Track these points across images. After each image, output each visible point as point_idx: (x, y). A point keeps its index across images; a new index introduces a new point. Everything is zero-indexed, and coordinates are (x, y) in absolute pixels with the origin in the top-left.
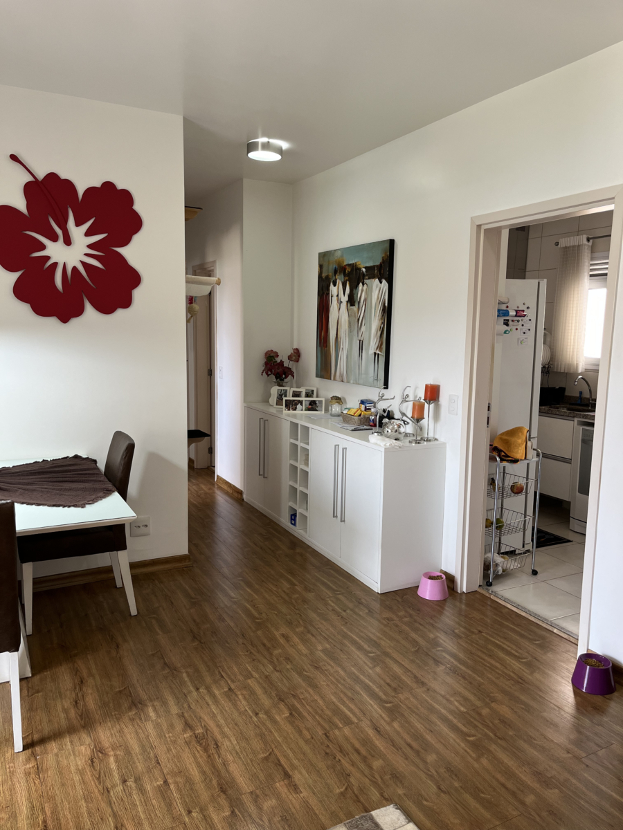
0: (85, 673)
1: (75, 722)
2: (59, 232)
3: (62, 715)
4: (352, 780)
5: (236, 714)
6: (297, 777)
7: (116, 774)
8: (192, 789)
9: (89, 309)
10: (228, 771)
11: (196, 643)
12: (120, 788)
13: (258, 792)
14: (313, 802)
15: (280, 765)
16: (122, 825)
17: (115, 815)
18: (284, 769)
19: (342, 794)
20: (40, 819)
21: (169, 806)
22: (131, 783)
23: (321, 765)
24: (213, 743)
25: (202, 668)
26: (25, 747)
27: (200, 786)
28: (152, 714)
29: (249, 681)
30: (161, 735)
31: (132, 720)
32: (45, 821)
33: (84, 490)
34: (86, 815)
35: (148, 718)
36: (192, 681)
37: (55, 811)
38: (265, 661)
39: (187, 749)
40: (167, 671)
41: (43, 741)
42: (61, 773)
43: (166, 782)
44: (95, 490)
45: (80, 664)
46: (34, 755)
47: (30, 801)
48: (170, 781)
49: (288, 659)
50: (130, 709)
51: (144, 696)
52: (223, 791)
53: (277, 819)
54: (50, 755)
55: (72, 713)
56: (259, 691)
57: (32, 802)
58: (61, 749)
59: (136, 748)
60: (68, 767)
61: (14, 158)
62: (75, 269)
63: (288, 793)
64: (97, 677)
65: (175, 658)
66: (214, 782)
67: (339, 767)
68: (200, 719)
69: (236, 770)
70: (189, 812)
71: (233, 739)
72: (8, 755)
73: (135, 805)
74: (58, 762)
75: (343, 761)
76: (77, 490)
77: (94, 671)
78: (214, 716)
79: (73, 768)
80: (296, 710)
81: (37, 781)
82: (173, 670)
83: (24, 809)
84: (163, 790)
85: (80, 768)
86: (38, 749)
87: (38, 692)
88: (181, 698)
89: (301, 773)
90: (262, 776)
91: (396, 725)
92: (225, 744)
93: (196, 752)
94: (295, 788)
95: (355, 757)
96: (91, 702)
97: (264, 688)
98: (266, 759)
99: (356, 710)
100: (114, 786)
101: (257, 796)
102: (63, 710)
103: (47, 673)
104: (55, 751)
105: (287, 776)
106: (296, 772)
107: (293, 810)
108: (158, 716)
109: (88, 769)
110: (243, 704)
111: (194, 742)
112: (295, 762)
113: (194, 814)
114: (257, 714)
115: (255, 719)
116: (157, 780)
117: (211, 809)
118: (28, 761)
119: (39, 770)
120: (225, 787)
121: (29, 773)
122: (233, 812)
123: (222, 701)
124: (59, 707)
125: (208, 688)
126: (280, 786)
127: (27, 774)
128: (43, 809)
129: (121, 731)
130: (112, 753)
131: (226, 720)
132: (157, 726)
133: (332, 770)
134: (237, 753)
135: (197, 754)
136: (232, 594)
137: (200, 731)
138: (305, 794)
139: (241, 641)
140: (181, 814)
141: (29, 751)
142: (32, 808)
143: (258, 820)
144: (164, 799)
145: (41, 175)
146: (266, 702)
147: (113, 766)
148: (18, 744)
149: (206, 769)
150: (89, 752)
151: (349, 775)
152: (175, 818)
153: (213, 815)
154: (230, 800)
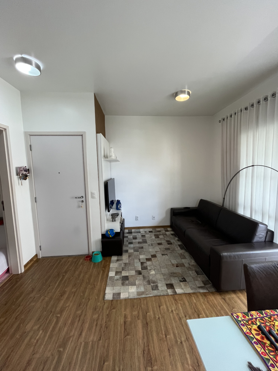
4: (108, 313)
6: (122, 320)
8: (157, 328)
10: (144, 333)
13: (137, 319)
14: (123, 309)
15: (125, 328)
19: (114, 309)
21: (165, 323)
23: (112, 323)
24: (145, 355)
27: (154, 329)
48: (164, 336)
52: (147, 323)
53: (135, 307)
63: (128, 315)
66: (149, 329)
67: (108, 320)
70: (159, 318)
71: (136, 355)
73: (176, 328)
75: (104, 322)
90: (133, 326)
91: (72, 333)
93: (153, 351)
94: (125, 317)
95: (99, 323)
98: (128, 334)
99: (76, 352)
100: (185, 341)
101: (138, 317)
105: (125, 323)
106: (121, 323)
107: (130, 308)
112: (119, 328)
113: (158, 317)
116: (169, 338)
117: (152, 317)
120: (146, 325)
122: (146, 314)
126: (129, 319)
133: (110, 319)
134: (137, 343)
135: (153, 349)
137: (149, 369)
138: (123, 313)
140: (162, 318)
143: (141, 309)
144: (166, 326)
149: (151, 338)
151: (107, 315)
152: (163, 317)
153: (152, 314)
154: (146, 319)
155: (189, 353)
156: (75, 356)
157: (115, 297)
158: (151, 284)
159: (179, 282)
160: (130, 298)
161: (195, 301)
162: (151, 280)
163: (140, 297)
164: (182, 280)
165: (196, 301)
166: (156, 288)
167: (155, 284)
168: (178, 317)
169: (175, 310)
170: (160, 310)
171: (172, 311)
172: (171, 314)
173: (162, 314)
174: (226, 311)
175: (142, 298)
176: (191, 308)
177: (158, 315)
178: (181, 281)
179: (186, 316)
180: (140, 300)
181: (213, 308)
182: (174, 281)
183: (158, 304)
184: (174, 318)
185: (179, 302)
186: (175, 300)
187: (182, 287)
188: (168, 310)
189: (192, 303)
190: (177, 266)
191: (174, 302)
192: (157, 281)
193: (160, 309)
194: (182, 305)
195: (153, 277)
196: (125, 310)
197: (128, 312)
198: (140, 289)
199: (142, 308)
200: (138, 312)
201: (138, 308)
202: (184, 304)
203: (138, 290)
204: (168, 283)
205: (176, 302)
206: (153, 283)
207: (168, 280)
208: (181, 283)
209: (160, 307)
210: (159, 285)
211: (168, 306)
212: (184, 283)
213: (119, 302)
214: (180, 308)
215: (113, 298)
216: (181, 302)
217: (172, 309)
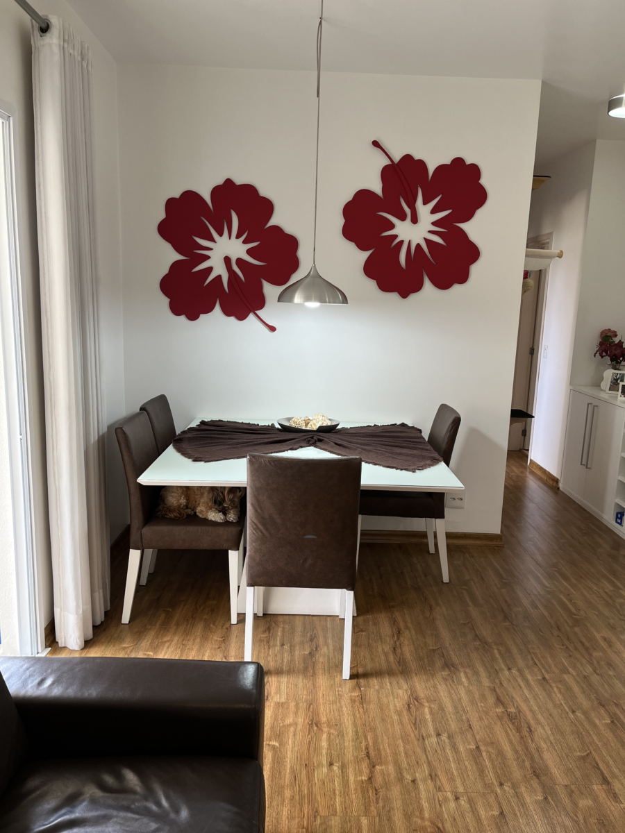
0: (402, 625)
1: (394, 667)
2: (408, 211)
3: (383, 657)
5: (550, 706)
6: (617, 786)
7: (430, 724)
8: (504, 764)
9: (428, 285)
10: (541, 758)
11: (507, 624)
12: (434, 739)
13: (573, 787)
15: (599, 769)
16: (436, 775)
17: (429, 763)
18: (602, 774)
20: (364, 744)
21: (482, 771)
22: (444, 737)
24: (526, 726)
25: (515, 650)
26: (352, 677)
27: (513, 764)
28: (464, 679)
29: (565, 676)
30: (473, 702)
31: (445, 680)
32: (367, 748)
33: (414, 456)
34: (403, 754)
35: (459, 682)
36: (504, 661)
37: (376, 742)
38: (584, 661)
39: (499, 724)
40: (477, 643)
41: (366, 675)
42: (381, 709)
43: (478, 747)
44: (424, 458)
45: (397, 615)
46: (359, 686)
47: (355, 725)
48: (482, 748)
49: (610, 665)
50: (443, 669)
51: (455, 660)
52: (536, 775)
53: (592, 821)
54: (372, 690)
55: (391, 658)
56: (576, 689)
57: (356, 727)
58: (382, 687)
59: (449, 707)
60: (388, 705)
61: (376, 144)
62: (418, 246)
63: (607, 799)
64: (413, 632)
65: (485, 631)
66: (527, 764)
68: (512, 699)
69: (550, 759)
71: (547, 728)
72: (338, 679)
73: (448, 760)
74: (379, 698)
76: (407, 455)
77: (410, 625)
78: (526, 701)
79: (392, 707)
80: (619, 719)
81: (361, 710)
82: (485, 646)
83: (350, 733)
84: (476, 754)
85: (398, 709)
86: (362, 681)
87: (362, 631)
88: (494, 673)
89: (621, 784)
90: (578, 774)
92: (539, 731)
93: (508, 729)
94: (615, 797)
96: (407, 651)
97: (583, 688)
98: (583, 758)
100: (429, 736)
101: (572, 791)
102: (382, 653)
103: (370, 616)
104: (377, 687)
105: (605, 781)
106: (616, 780)
107: (612, 818)
108: (470, 682)
109: (405, 713)
110: (558, 697)
111: (506, 719)
112: (616, 771)
113: (506, 788)
114: (573, 712)
115: (571, 716)
117: (523, 788)
118: (353, 689)
119: (363, 700)
120: (538, 772)
121: (355, 701)
122: (546, 798)
123: (537, 689)
124: (380, 649)
125: (520, 671)
126: (598, 789)
127: (353, 701)
128: (366, 737)
129: (435, 686)
130: (426, 704)
131: (539, 707)
132: (469, 692)
134: (551, 743)
135: (509, 732)
136: (546, 583)
137: (512, 710)
139: (556, 633)
140: (492, 783)
141: (354, 681)
142: (357, 732)
143: (572, 815)
144: (476, 763)
145: (397, 157)
146: (585, 703)
147: (428, 717)
148: (346, 673)
149: (519, 749)
150: (406, 698)
152: (487, 786)
153: (525, 795)
154: (543, 786)
161: (364, 821)
165: (359, 820)
168: (438, 783)
169: (446, 799)
171: (457, 798)
172: (461, 790)
173: (493, 795)
181: (310, 792)
184: (452, 779)
185: (427, 823)
188: (471, 802)
194: (417, 813)
199: (567, 814)
200: (575, 804)
202: (408, 816)
205: (440, 825)
209: (502, 813)
211: (469, 817)
214: (425, 805)
216: (419, 821)
217: (459, 805)
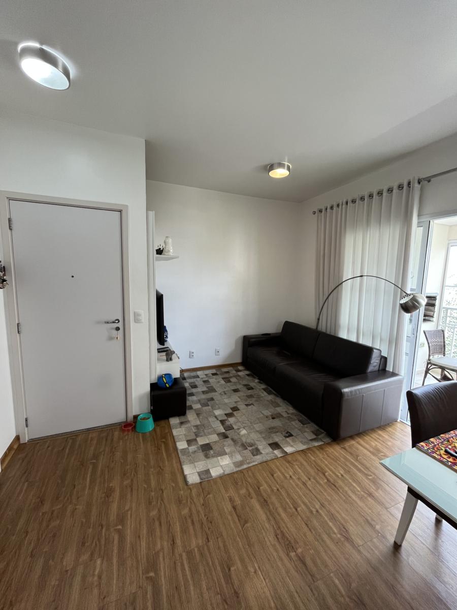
4: (202, 501)
6: (230, 507)
8: (281, 503)
10: (266, 514)
13: (249, 499)
14: (223, 491)
15: (238, 516)
18: (236, 513)
19: (209, 494)
21: (288, 495)
23: (216, 514)
24: (280, 539)
43: (296, 510)
48: (294, 510)
52: (265, 500)
53: (240, 483)
63: (234, 496)
66: (271, 507)
67: (207, 511)
69: (261, 514)
70: (278, 490)
71: (268, 543)
73: (304, 496)
75: (203, 516)
89: (227, 509)
90: (248, 509)
91: (159, 546)
93: (288, 532)
94: (231, 500)
95: (196, 519)
98: (246, 521)
101: (249, 496)
105: (234, 508)
106: (230, 510)
107: (232, 487)
111: (293, 543)
112: (230, 518)
116: (301, 510)
117: (269, 490)
120: (265, 503)
122: (259, 488)
126: (238, 502)
133: (211, 509)
134: (263, 528)
135: (287, 530)
138: (226, 496)
140: (281, 489)
143: (248, 484)
149: (278, 517)
151: (203, 505)
152: (283, 487)
153: (267, 488)
154: (261, 495)
155: (330, 521)
156: (180, 576)
157: (203, 477)
158: (248, 448)
159: (284, 438)
160: (226, 473)
161: (313, 459)
162: (246, 443)
163: (240, 469)
164: (287, 435)
165: (315, 458)
166: (257, 452)
167: (253, 447)
168: (301, 482)
169: (294, 475)
170: (275, 480)
171: (291, 477)
172: (291, 481)
173: (279, 483)
174: (352, 462)
175: (244, 469)
176: (312, 468)
177: (276, 487)
178: (286, 437)
179: (310, 479)
180: (242, 472)
182: (277, 438)
183: (268, 473)
184: (297, 485)
185: (294, 463)
186: (289, 462)
187: (290, 444)
188: (286, 477)
189: (310, 462)
190: (273, 418)
191: (288, 465)
192: (255, 443)
193: (274, 478)
194: (300, 466)
195: (246, 439)
196: (226, 491)
197: (232, 492)
198: (236, 458)
200: (247, 490)
201: (245, 484)
202: (302, 464)
203: (234, 459)
204: (271, 442)
205: (290, 464)
206: (251, 446)
207: (269, 438)
208: (287, 439)
209: (273, 476)
210: (260, 447)
211: (283, 471)
212: (291, 438)
213: (212, 482)
214: (299, 470)
215: (201, 479)
216: (297, 463)
217: (289, 474)
